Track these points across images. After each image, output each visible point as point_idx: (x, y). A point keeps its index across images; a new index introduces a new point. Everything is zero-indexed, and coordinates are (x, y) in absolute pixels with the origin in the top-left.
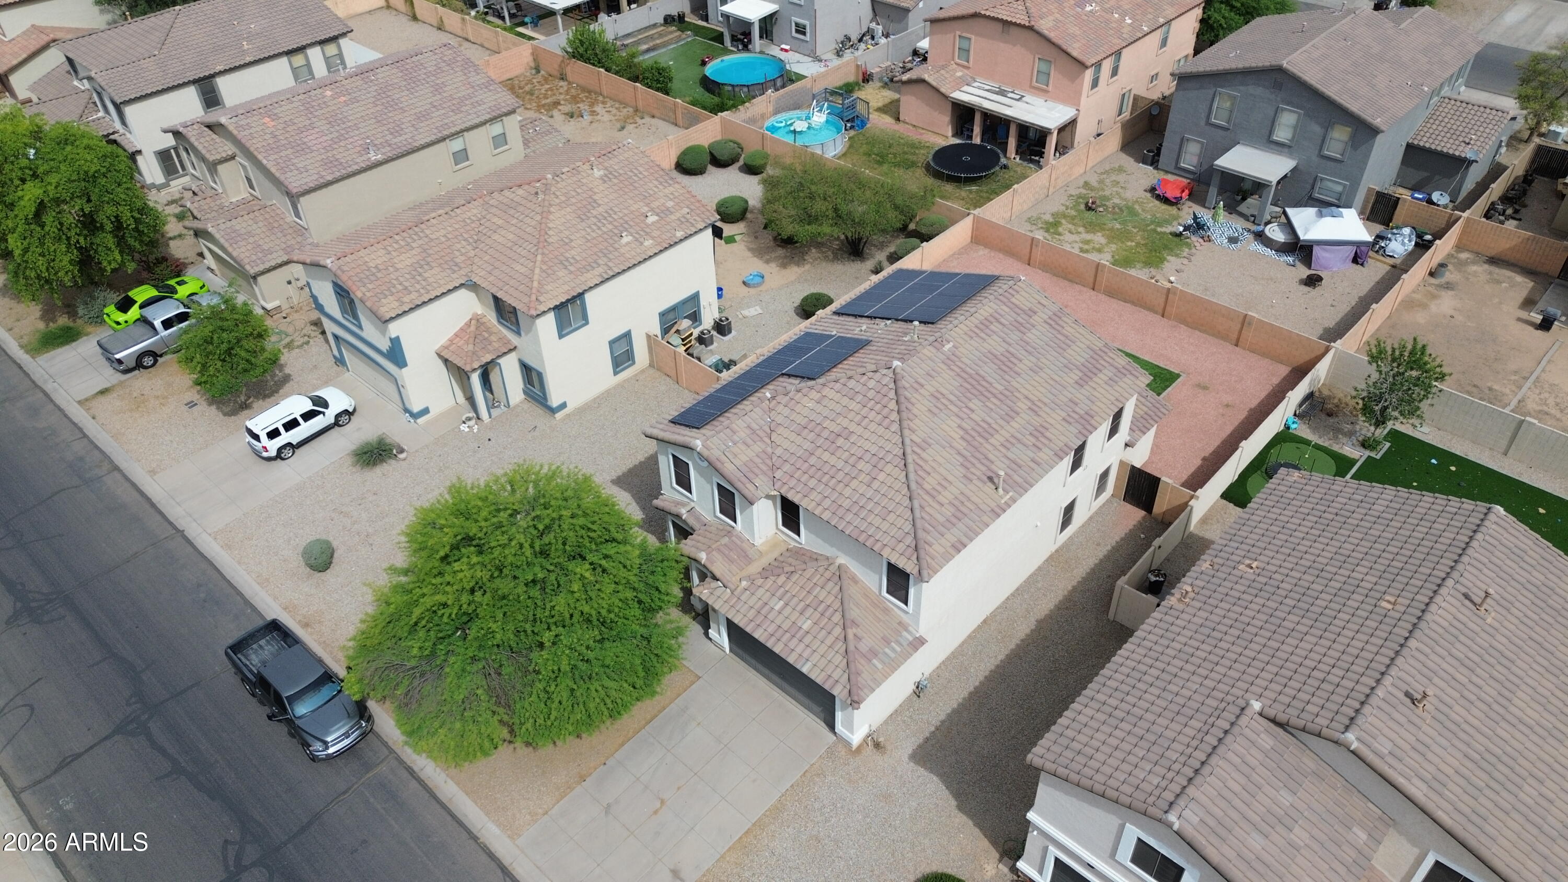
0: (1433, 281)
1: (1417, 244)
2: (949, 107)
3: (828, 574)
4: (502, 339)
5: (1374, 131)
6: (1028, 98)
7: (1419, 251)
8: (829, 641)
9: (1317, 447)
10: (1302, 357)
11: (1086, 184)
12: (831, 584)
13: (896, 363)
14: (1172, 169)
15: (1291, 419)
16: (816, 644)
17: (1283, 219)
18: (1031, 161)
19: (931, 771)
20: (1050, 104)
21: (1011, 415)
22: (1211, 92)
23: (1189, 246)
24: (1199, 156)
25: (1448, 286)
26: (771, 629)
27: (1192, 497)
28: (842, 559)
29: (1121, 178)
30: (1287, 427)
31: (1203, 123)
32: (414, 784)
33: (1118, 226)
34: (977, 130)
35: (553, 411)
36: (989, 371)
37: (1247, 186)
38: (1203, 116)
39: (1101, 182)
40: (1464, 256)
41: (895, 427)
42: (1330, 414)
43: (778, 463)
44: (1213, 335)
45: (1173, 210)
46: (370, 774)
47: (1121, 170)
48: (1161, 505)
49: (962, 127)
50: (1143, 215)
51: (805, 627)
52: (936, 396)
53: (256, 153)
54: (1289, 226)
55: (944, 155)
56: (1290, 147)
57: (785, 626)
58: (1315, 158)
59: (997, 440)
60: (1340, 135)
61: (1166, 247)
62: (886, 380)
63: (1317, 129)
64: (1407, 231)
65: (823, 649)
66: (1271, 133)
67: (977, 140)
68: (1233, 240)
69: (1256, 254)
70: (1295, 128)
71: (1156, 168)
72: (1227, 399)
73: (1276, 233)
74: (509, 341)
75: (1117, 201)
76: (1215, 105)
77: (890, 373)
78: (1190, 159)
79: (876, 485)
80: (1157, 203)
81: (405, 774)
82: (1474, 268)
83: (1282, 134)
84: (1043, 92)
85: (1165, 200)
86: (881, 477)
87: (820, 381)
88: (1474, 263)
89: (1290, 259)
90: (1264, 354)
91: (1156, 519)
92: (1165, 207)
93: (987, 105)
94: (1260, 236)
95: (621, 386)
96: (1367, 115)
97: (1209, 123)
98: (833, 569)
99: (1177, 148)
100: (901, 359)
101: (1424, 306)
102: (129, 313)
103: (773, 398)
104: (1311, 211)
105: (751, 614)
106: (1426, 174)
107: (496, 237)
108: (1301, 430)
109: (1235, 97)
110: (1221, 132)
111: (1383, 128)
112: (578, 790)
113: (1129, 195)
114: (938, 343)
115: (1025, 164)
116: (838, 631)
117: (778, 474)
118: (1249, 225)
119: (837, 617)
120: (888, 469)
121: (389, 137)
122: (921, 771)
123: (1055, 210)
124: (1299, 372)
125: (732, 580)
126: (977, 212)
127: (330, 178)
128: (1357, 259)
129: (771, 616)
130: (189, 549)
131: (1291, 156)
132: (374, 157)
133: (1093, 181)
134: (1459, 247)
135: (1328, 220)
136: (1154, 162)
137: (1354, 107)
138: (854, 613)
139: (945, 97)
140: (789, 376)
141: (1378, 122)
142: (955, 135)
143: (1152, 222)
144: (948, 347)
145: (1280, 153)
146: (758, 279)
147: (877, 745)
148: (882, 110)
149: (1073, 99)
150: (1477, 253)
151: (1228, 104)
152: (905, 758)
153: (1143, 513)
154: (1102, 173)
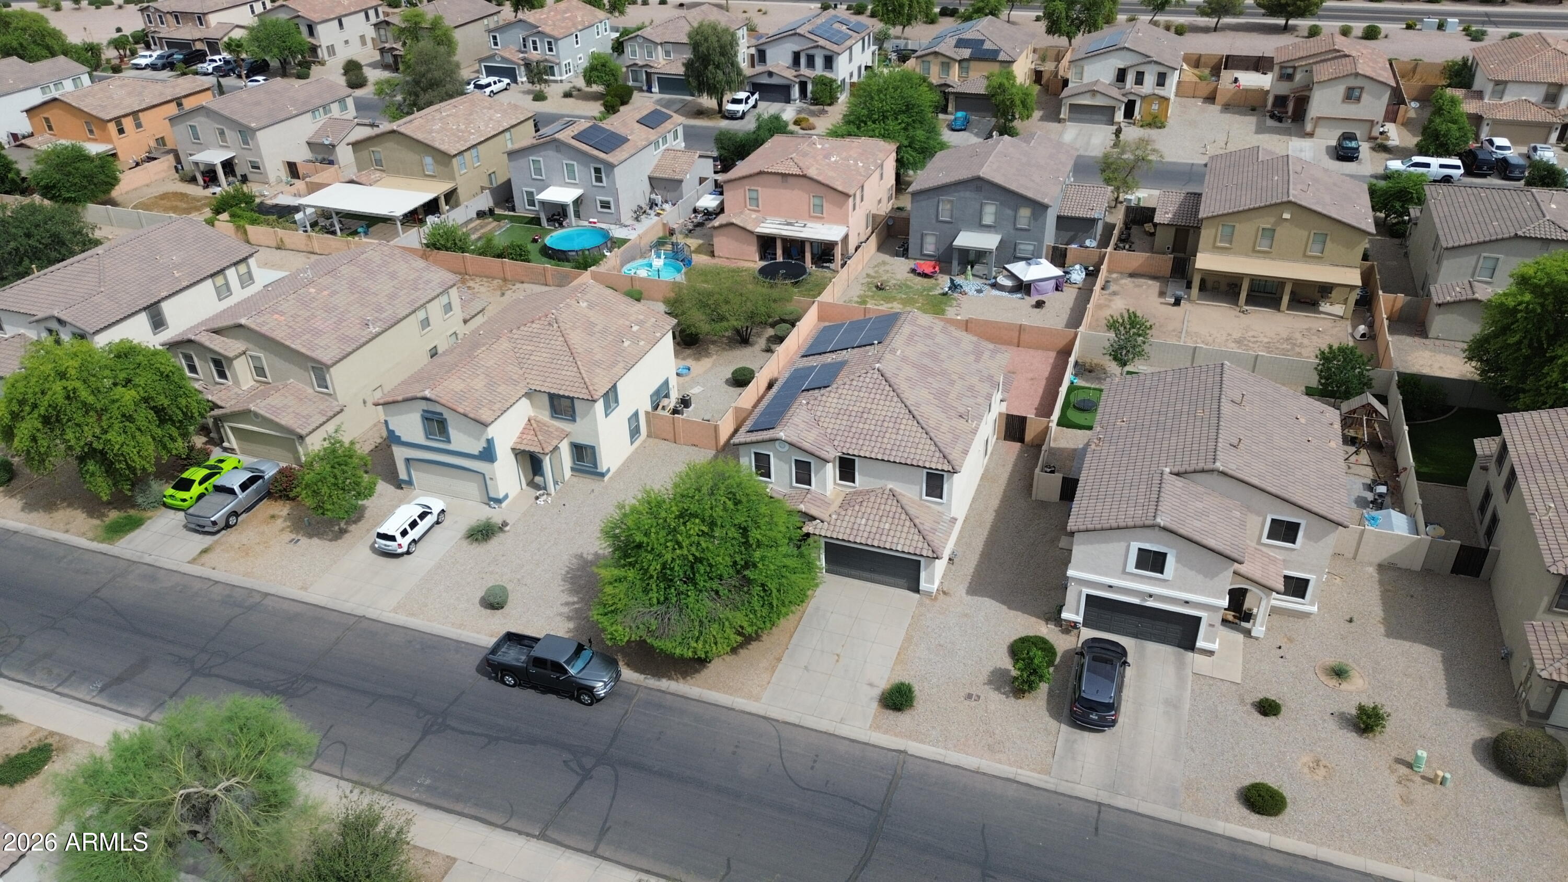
0: (1104, 292)
1: (1087, 275)
2: (755, 240)
3: (885, 496)
4: (557, 429)
5: (1045, 207)
6: (809, 225)
7: (1090, 278)
8: (906, 529)
9: (1094, 389)
10: (1061, 343)
11: (868, 275)
12: (889, 502)
13: (877, 365)
14: (918, 257)
15: (1072, 377)
16: (898, 534)
17: (1005, 273)
18: (823, 267)
19: (982, 596)
20: (827, 226)
21: (952, 383)
22: (936, 200)
23: (954, 299)
24: (936, 244)
25: (1115, 293)
26: (866, 535)
27: (1049, 422)
28: (890, 485)
29: (887, 268)
30: (1072, 383)
31: (934, 221)
32: (668, 696)
33: (904, 296)
34: (779, 252)
35: (602, 475)
36: (926, 361)
37: (972, 257)
38: (933, 217)
39: (876, 272)
40: (1114, 276)
41: (895, 399)
42: (1090, 372)
43: (832, 437)
44: (1002, 344)
45: (933, 281)
46: (634, 701)
47: (884, 263)
48: (1029, 435)
49: (765, 252)
50: (916, 287)
51: (887, 526)
52: (909, 379)
53: (283, 341)
54: (1012, 276)
55: (762, 271)
56: (994, 227)
57: (874, 530)
58: (1012, 231)
59: (953, 395)
60: (1025, 213)
61: (941, 303)
62: (875, 376)
63: (1009, 212)
64: (1077, 267)
65: (904, 535)
66: (981, 220)
67: (780, 258)
68: (979, 291)
69: (996, 297)
70: (996, 213)
71: (907, 258)
72: (1030, 375)
73: (1003, 281)
74: (563, 430)
75: (894, 282)
76: (940, 208)
77: (876, 371)
78: (930, 247)
79: (901, 432)
80: (920, 278)
81: (659, 694)
82: (1123, 281)
83: (988, 219)
84: (820, 218)
85: (925, 275)
86: (902, 427)
87: (835, 386)
88: (1122, 278)
89: (1019, 295)
90: (1037, 347)
91: (1028, 445)
92: (926, 280)
93: (784, 233)
94: (995, 286)
95: (636, 452)
96: (1038, 198)
97: (938, 221)
98: (887, 492)
99: (919, 241)
100: (878, 362)
101: (1108, 306)
102: (192, 490)
103: (808, 403)
104: (1022, 264)
105: (848, 531)
106: (1072, 233)
107: (532, 358)
108: (1078, 382)
109: (952, 201)
110: (947, 225)
111: (1050, 204)
112: (780, 666)
113: (899, 276)
114: (893, 351)
115: (820, 269)
116: (908, 523)
117: (836, 443)
118: (984, 281)
119: (903, 516)
120: (904, 421)
121: (377, 315)
122: (976, 598)
123: (858, 294)
124: (1066, 352)
125: (826, 518)
126: (819, 299)
127: (350, 350)
128: (1058, 288)
129: (862, 528)
130: (380, 625)
131: (997, 232)
132: (374, 330)
133: (871, 272)
134: (1110, 271)
135: (1033, 267)
136: (905, 253)
137: (1030, 194)
138: (912, 512)
139: (752, 233)
140: (808, 390)
141: (1046, 201)
142: (761, 259)
143: (924, 290)
144: (899, 352)
145: (989, 232)
146: (686, 371)
147: (944, 593)
148: (698, 250)
149: (844, 221)
150: (1121, 273)
151: (948, 206)
152: (964, 595)
153: (1019, 444)
154: (875, 266)
